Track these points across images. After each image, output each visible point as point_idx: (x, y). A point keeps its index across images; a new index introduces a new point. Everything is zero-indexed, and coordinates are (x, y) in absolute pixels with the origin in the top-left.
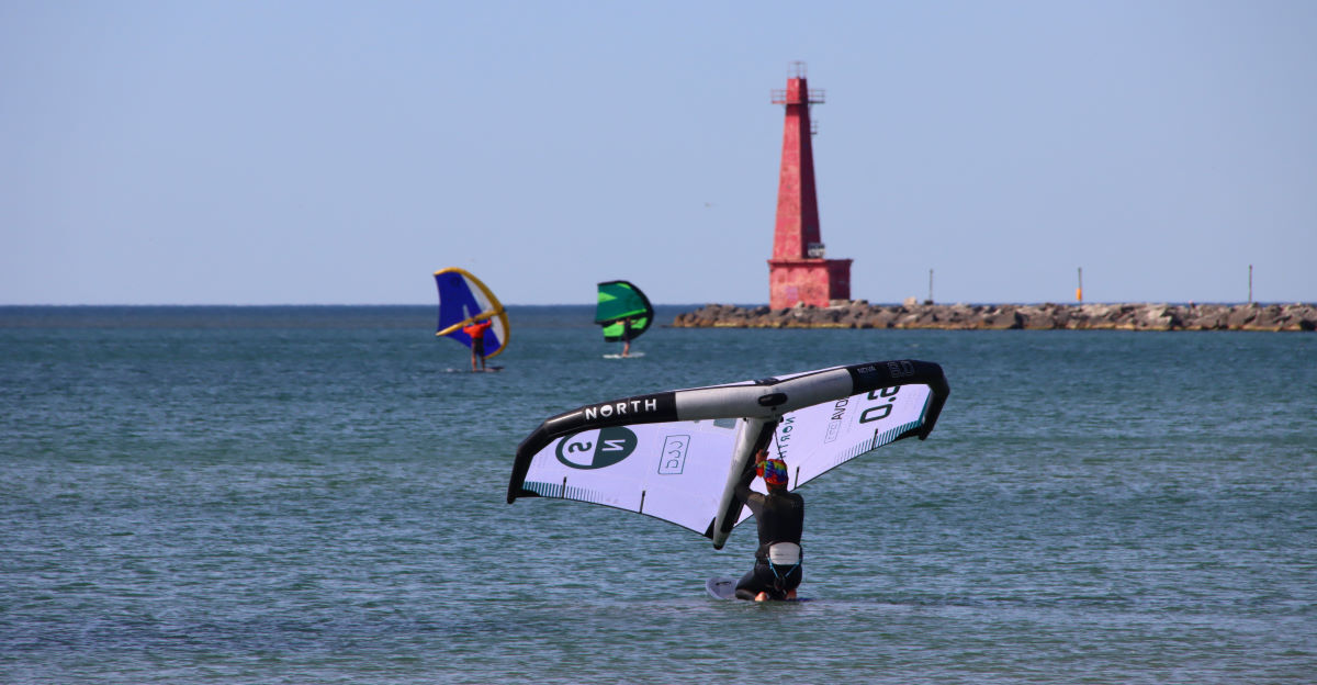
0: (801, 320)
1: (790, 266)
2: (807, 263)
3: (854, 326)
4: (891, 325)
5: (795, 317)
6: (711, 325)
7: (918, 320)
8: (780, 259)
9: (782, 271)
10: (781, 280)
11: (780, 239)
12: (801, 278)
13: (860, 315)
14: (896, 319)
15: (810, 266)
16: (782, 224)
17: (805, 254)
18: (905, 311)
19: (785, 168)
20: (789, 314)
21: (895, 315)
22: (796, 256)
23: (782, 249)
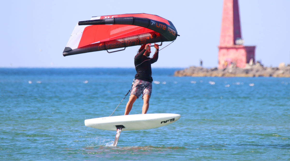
0: (231, 73)
1: (228, 48)
2: (235, 47)
3: (254, 76)
4: (271, 75)
5: (228, 72)
6: (191, 76)
7: (283, 73)
8: (223, 45)
9: (224, 51)
10: (224, 55)
11: (223, 36)
12: (233, 55)
13: (257, 71)
14: (273, 73)
15: (237, 49)
16: (224, 29)
17: (235, 43)
18: (278, 69)
19: (225, 4)
20: (226, 71)
21: (273, 71)
22: (231, 44)
23: (224, 41)
